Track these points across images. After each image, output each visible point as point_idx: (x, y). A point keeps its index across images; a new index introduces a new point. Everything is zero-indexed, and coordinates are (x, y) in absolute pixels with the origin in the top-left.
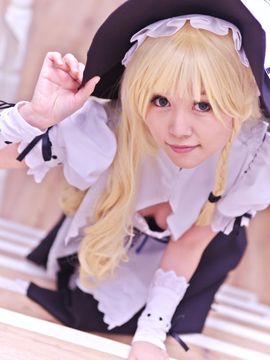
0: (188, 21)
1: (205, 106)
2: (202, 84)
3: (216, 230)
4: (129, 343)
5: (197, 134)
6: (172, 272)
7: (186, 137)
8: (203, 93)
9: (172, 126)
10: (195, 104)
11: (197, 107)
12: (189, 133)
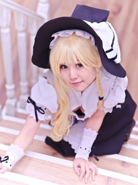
0: (74, 32)
1: (80, 65)
2: (76, 56)
3: (106, 112)
4: (73, 161)
5: (80, 77)
6: (90, 129)
7: (76, 79)
8: (78, 60)
9: (70, 75)
10: (76, 65)
11: (78, 66)
12: (77, 77)
